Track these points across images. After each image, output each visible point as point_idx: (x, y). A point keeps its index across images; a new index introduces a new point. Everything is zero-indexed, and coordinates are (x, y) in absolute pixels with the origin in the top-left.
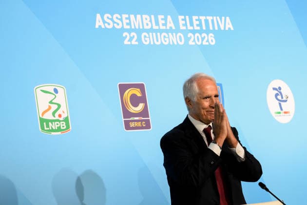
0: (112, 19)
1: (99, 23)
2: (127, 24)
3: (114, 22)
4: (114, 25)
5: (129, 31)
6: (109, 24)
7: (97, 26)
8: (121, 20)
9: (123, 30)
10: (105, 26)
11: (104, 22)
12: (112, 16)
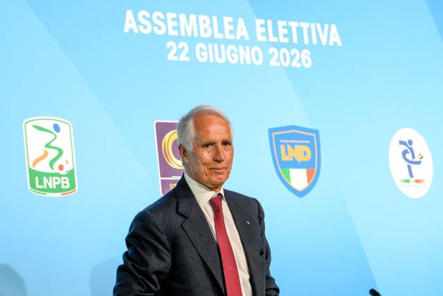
0: (150, 20)
1: (129, 24)
2: (174, 28)
3: (153, 24)
4: (153, 30)
5: (177, 39)
6: (145, 27)
8: (165, 21)
9: (167, 37)
10: (139, 30)
11: (138, 23)
12: (151, 15)
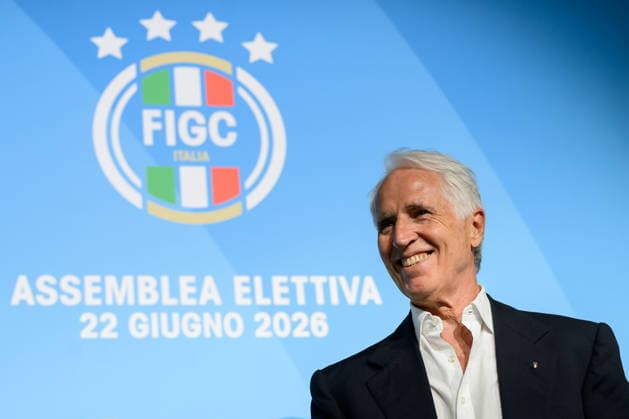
0: (57, 287)
1: (22, 291)
2: (95, 296)
3: (60, 292)
4: (59, 300)
5: (98, 311)
6: (47, 296)
7: (15, 301)
8: (81, 287)
9: (82, 308)
10: (35, 300)
11: (35, 292)
12: (59, 280)
